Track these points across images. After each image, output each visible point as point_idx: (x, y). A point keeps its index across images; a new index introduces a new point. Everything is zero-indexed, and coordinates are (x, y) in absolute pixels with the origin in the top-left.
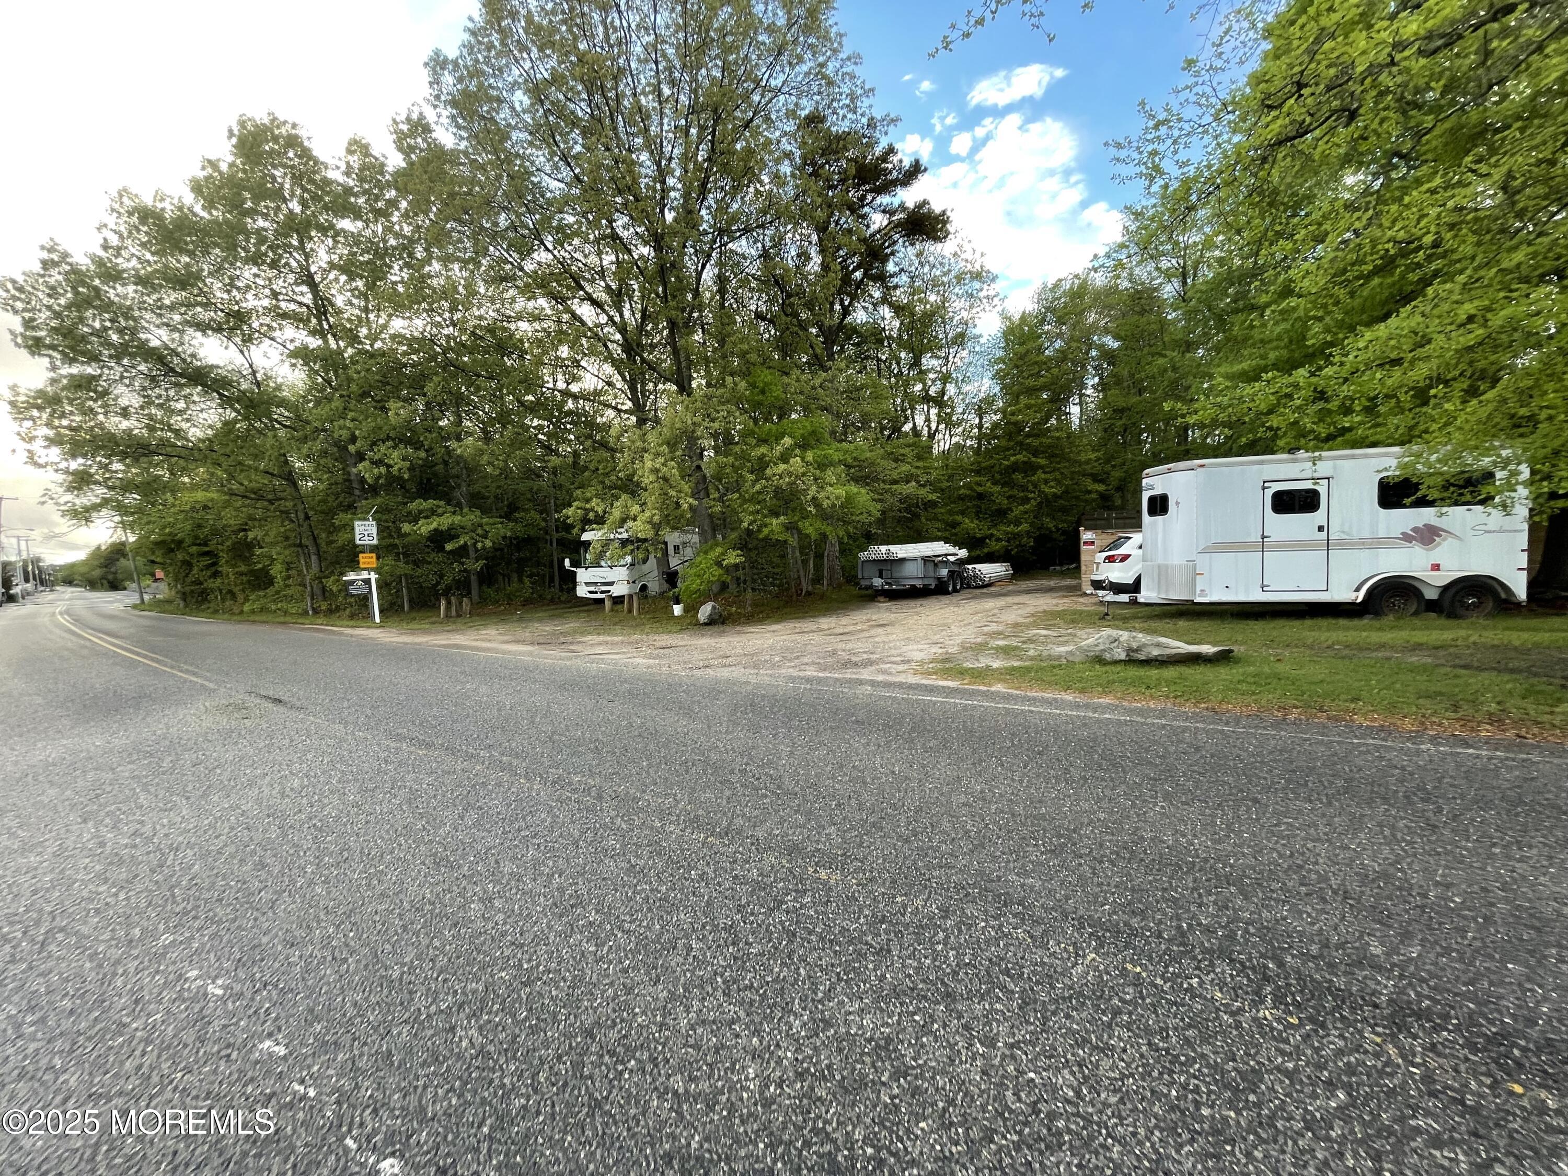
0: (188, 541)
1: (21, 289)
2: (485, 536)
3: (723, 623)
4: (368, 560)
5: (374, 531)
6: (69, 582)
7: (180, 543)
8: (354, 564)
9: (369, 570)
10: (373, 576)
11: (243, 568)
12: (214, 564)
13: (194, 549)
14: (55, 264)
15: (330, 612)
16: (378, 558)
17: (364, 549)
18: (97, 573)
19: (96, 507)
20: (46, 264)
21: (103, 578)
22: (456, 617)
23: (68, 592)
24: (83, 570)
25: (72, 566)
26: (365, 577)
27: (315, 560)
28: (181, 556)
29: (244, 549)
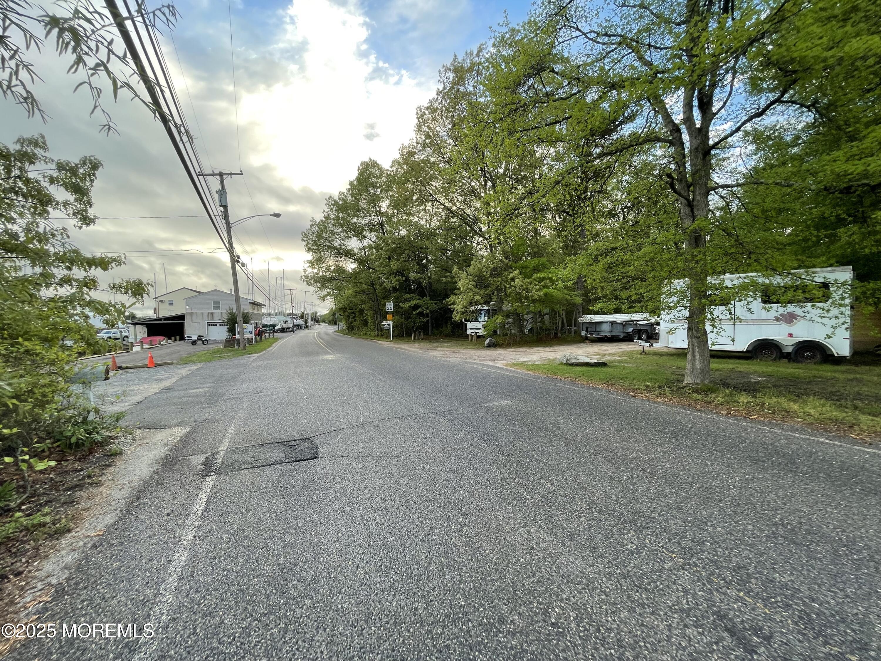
0: (348, 308)
1: (305, 234)
2: (427, 308)
3: (495, 347)
4: (390, 317)
5: (392, 306)
6: (324, 321)
7: (346, 308)
8: (385, 319)
9: (390, 320)
10: (391, 323)
11: (362, 319)
12: (355, 317)
13: (350, 311)
14: (313, 225)
15: (382, 335)
16: (393, 316)
17: (387, 313)
18: (331, 318)
19: (326, 296)
20: (311, 226)
21: (333, 320)
22: (417, 339)
23: (323, 325)
24: (327, 317)
25: (325, 315)
26: (389, 323)
27: (379, 316)
28: (347, 314)
29: (361, 311)
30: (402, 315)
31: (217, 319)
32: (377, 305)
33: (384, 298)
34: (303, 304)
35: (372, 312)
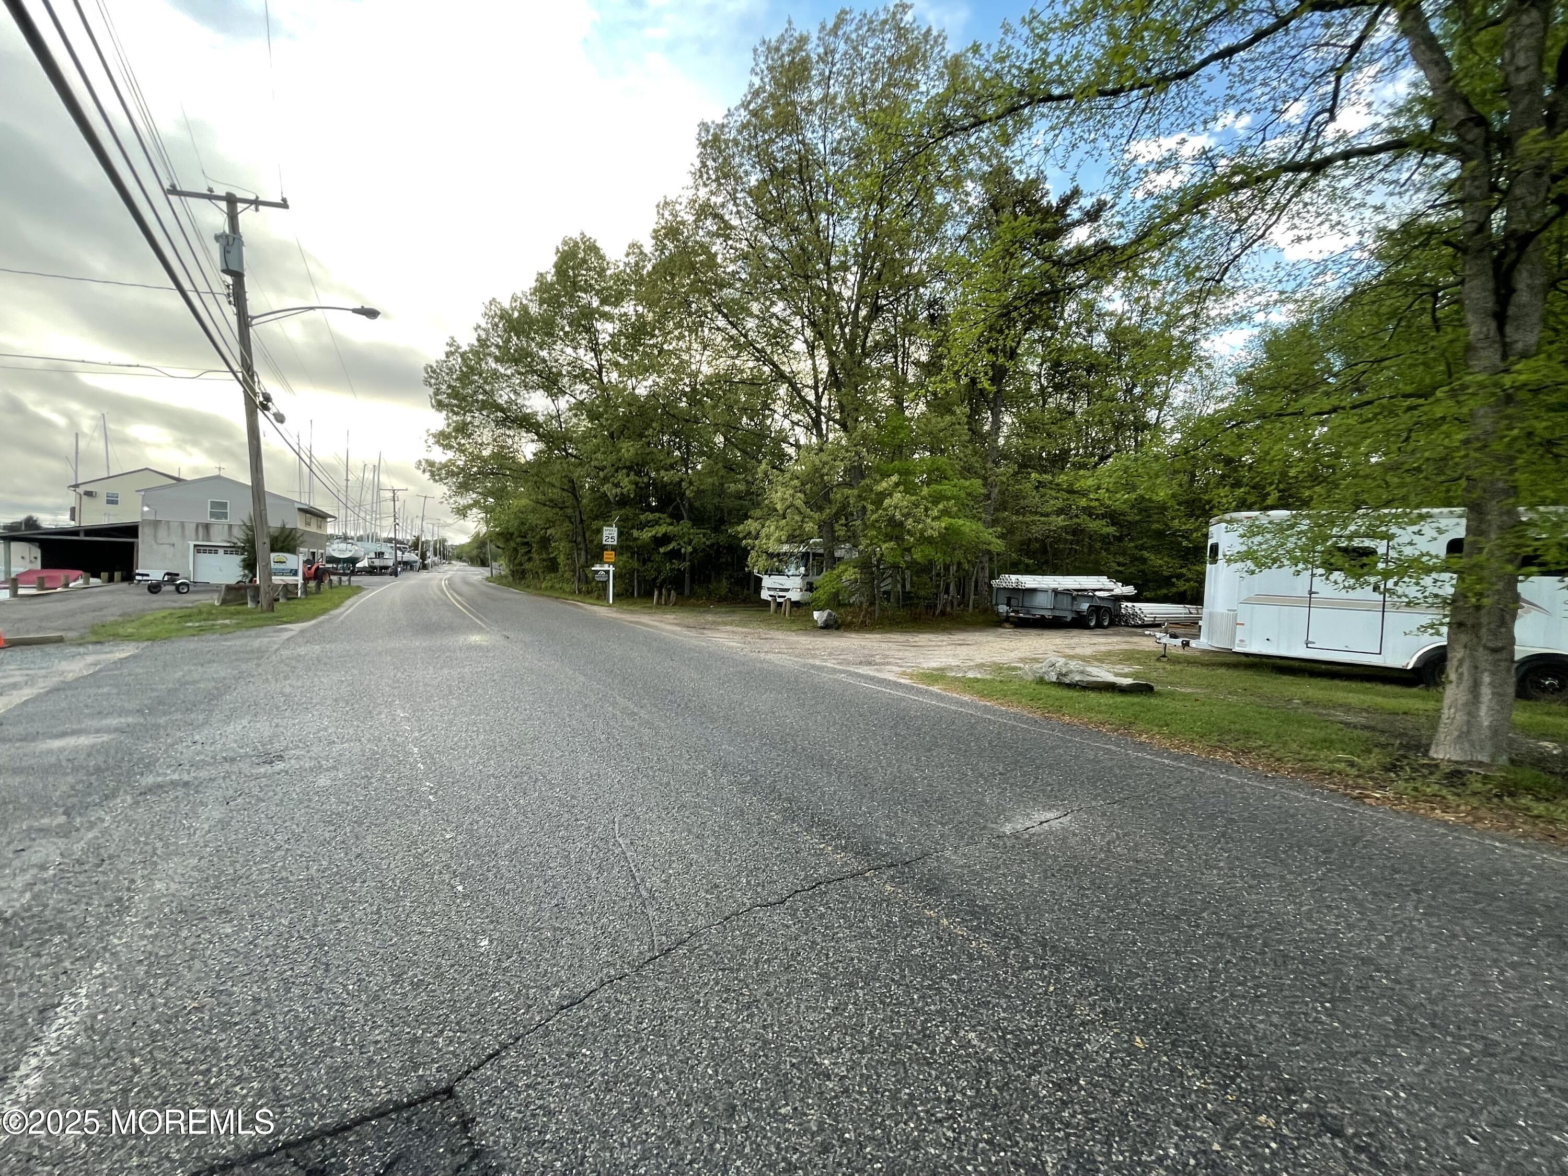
0: (516, 534)
1: (434, 372)
2: (688, 544)
3: (838, 628)
4: (609, 556)
5: (615, 535)
6: (460, 558)
7: (512, 534)
8: (598, 559)
9: (609, 563)
10: (611, 569)
11: (544, 556)
12: (529, 552)
13: (519, 540)
14: (452, 353)
15: (589, 592)
16: (616, 555)
17: (604, 548)
18: (475, 552)
19: (470, 507)
20: (448, 355)
21: (478, 556)
22: (664, 605)
23: (457, 565)
24: (467, 549)
25: (462, 546)
26: (606, 568)
27: (583, 553)
28: (512, 544)
29: (545, 542)
30: (633, 553)
31: (218, 539)
32: (580, 530)
33: (596, 518)
34: (419, 522)
35: (569, 545)
